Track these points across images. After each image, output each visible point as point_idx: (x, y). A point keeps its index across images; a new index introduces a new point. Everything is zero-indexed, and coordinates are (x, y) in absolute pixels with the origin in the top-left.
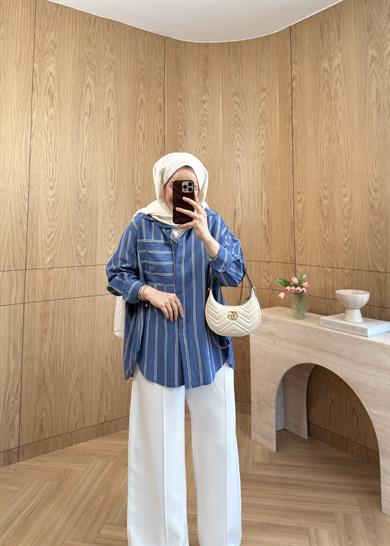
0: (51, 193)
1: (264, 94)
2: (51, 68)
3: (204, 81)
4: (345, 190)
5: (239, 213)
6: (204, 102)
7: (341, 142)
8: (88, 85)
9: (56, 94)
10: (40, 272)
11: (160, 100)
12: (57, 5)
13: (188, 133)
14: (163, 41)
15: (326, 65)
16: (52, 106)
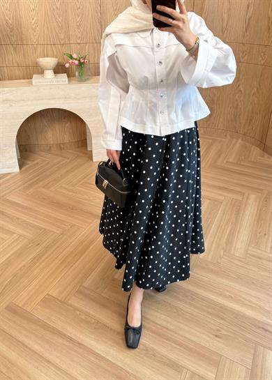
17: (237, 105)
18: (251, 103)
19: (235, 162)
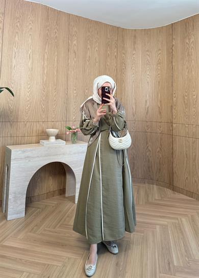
0: (75, 92)
1: (160, 51)
2: (75, 42)
3: (134, 45)
4: (194, 93)
5: (148, 102)
6: (134, 54)
7: (193, 73)
8: (89, 49)
9: (77, 52)
10: (71, 122)
11: (116, 54)
12: (77, 16)
13: (127, 68)
14: (117, 29)
15: (187, 41)
16: (75, 57)
17: (149, 160)
18: (158, 158)
19: (160, 199)
